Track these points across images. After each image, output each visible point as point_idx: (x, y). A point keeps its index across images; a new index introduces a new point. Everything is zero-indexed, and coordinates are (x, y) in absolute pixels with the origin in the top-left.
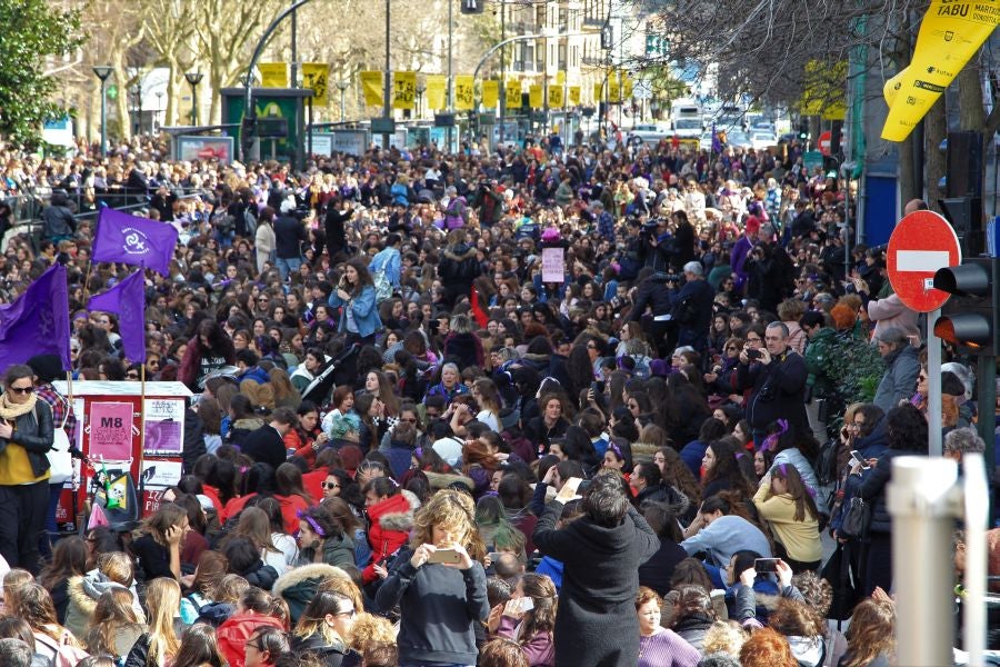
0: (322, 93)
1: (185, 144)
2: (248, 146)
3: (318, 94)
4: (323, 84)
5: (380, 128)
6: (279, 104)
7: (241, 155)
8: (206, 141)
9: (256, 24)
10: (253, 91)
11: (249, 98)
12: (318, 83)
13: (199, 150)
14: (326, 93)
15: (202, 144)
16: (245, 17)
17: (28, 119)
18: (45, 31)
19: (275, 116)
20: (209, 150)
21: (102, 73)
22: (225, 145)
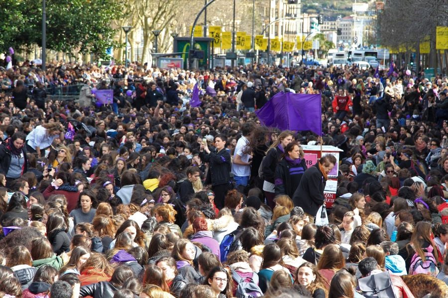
0: (218, 41)
1: (162, 61)
2: (191, 62)
3: (217, 41)
4: (219, 37)
5: (230, 57)
6: (200, 44)
7: (188, 66)
8: (171, 60)
9: (165, 11)
10: (194, 38)
11: (192, 41)
12: (216, 36)
13: (168, 64)
14: (220, 41)
15: (169, 61)
16: (160, 8)
17: (106, 48)
18: (113, 9)
19: (198, 49)
20: (172, 64)
21: (126, 29)
22: (180, 62)
